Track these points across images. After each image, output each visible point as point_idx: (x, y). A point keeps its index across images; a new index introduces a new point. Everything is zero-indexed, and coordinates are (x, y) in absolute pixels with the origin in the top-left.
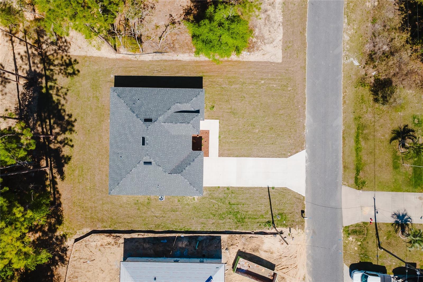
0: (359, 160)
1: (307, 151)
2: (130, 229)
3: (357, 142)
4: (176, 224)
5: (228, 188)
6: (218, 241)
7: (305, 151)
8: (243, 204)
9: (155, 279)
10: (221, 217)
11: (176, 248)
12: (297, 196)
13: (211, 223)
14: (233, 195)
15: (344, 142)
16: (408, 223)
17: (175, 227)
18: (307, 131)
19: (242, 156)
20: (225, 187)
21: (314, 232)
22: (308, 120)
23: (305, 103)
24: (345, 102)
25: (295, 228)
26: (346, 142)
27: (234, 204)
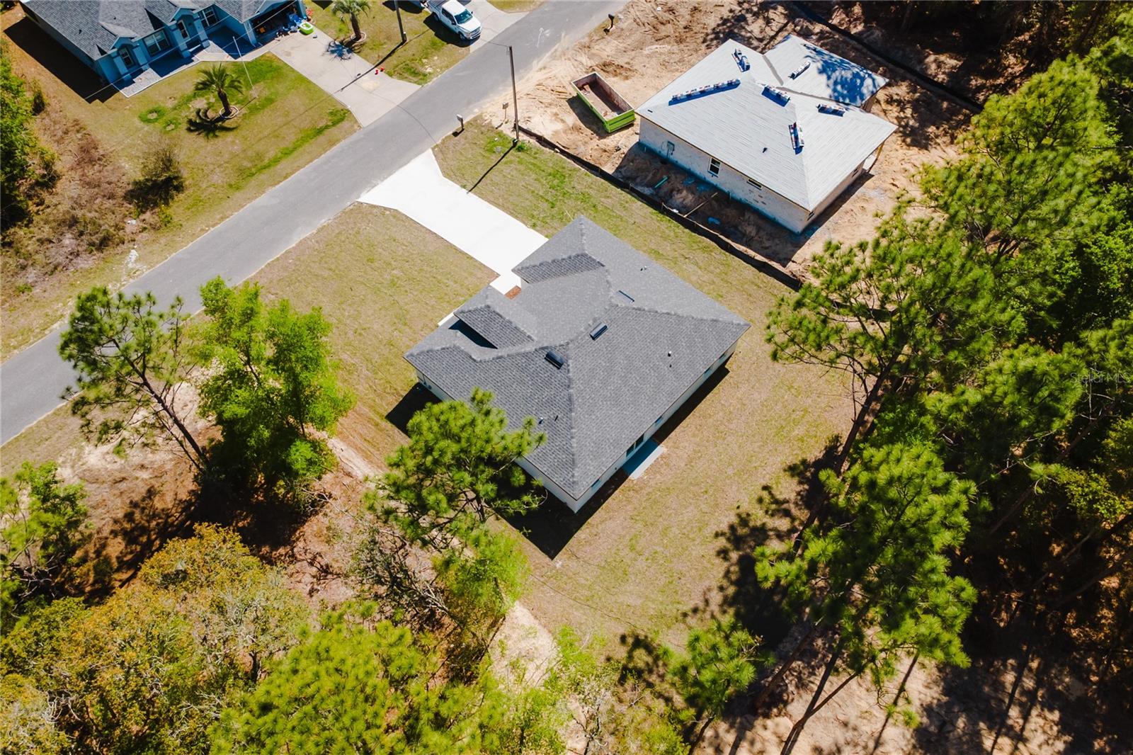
0: (303, 140)
1: (359, 197)
2: (762, 274)
3: (277, 160)
4: (672, 234)
5: (534, 226)
6: (622, 170)
7: (359, 200)
8: (533, 192)
9: (765, 149)
10: (585, 198)
11: (700, 197)
12: (440, 156)
13: (610, 200)
14: (535, 213)
15: (293, 173)
16: (337, 43)
17: (677, 230)
18: (323, 222)
19: (461, 252)
20: (538, 231)
21: (469, 103)
22: (303, 233)
23: (278, 259)
24: (222, 219)
25: (490, 123)
26: (289, 171)
27: (547, 200)
